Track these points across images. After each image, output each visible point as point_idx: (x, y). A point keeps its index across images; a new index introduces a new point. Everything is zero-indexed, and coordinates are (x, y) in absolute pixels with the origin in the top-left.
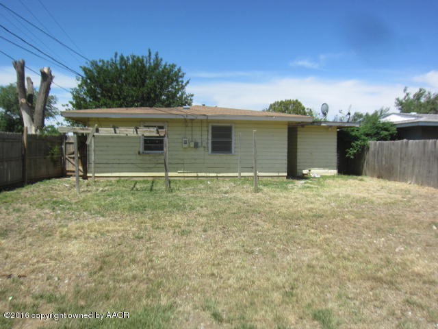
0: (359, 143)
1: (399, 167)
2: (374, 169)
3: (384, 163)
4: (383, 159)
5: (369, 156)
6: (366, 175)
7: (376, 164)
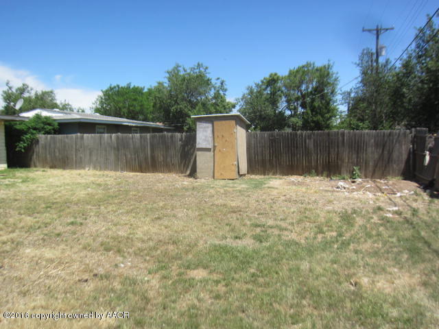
0: (28, 136)
1: (74, 156)
2: (46, 159)
3: (57, 154)
4: (57, 150)
5: (38, 149)
6: (35, 166)
7: (48, 156)
